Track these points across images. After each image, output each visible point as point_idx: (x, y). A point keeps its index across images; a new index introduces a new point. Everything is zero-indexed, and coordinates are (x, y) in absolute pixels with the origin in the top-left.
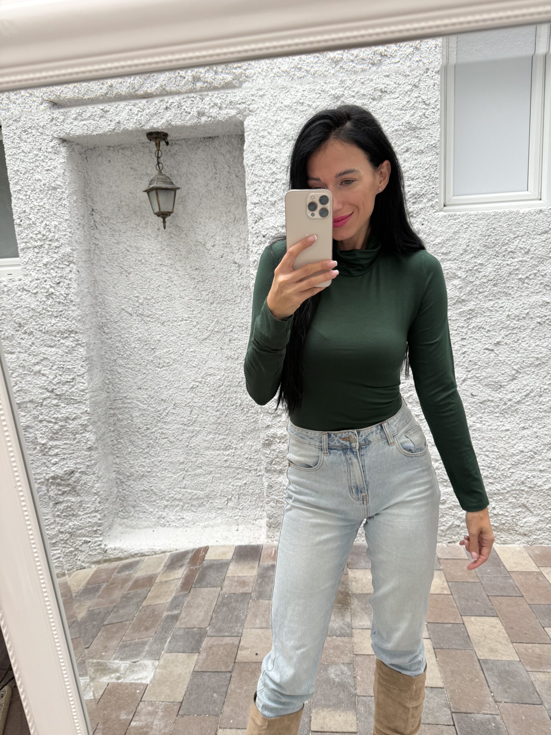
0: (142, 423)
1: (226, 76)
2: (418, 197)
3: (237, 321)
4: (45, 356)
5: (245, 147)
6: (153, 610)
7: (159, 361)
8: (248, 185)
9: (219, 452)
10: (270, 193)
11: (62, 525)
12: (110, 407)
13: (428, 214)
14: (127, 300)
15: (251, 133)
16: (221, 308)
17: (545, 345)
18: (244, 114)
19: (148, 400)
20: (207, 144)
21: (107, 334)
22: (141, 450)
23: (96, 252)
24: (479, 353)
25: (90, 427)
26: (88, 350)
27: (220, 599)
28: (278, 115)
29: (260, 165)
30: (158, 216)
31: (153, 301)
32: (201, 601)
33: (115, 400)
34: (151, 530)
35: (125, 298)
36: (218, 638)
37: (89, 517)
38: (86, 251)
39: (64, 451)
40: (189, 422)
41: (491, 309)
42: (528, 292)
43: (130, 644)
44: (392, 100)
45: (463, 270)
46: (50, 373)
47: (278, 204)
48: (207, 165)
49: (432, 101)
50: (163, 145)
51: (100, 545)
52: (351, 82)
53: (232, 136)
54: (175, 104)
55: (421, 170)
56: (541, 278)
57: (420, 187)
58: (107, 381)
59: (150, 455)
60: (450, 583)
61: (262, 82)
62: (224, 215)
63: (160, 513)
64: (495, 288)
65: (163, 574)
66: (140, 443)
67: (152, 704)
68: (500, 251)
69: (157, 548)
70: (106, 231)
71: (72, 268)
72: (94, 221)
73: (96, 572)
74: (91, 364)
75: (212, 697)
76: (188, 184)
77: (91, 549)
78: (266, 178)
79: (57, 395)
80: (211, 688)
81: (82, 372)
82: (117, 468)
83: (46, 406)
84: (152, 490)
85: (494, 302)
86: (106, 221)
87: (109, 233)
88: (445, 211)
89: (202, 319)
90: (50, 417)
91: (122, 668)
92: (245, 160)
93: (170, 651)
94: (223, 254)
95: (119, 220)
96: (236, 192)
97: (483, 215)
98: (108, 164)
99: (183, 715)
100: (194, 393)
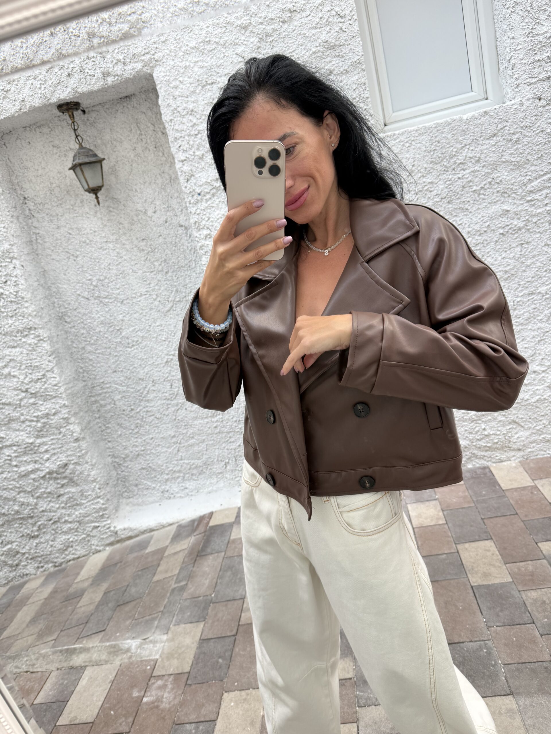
0: (125, 405)
1: (121, 26)
4: (11, 358)
5: (160, 102)
6: (163, 584)
7: (127, 341)
8: (172, 142)
9: (206, 420)
10: (196, 147)
11: (69, 515)
12: (89, 395)
14: (81, 285)
15: (163, 85)
16: (177, 276)
17: (512, 255)
18: (151, 65)
19: (126, 382)
20: (125, 104)
21: (69, 323)
22: (131, 431)
23: (39, 241)
25: (73, 419)
26: (52, 344)
27: (224, 564)
29: (179, 119)
30: (90, 192)
31: (107, 281)
32: (206, 569)
33: (94, 387)
34: (158, 504)
35: (78, 283)
36: (223, 603)
37: (92, 504)
38: (26, 243)
39: (53, 447)
42: (485, 204)
43: (141, 621)
44: (303, 20)
45: (413, 192)
46: (20, 374)
47: (206, 157)
48: (130, 127)
49: (347, 12)
50: (79, 114)
51: (109, 528)
52: (255, 8)
53: (148, 90)
54: (76, 69)
56: (497, 185)
58: (81, 370)
59: (141, 434)
60: (445, 513)
61: (160, 25)
62: (159, 177)
63: (163, 487)
65: (172, 545)
66: (128, 424)
67: (161, 677)
68: (448, 165)
69: (164, 522)
70: (43, 218)
71: (15, 264)
72: (29, 210)
73: (110, 554)
74: (58, 356)
75: (218, 662)
76: (115, 152)
77: (102, 533)
78: (188, 131)
79: (32, 394)
80: (216, 655)
81: (51, 367)
82: (111, 452)
83: (24, 406)
84: (150, 467)
86: (41, 207)
87: (47, 219)
89: (160, 291)
90: (31, 416)
91: (133, 647)
92: (163, 116)
93: (178, 624)
94: (167, 219)
95: (53, 203)
96: (166, 151)
97: (424, 129)
98: (28, 147)
99: (190, 685)
100: (170, 366)
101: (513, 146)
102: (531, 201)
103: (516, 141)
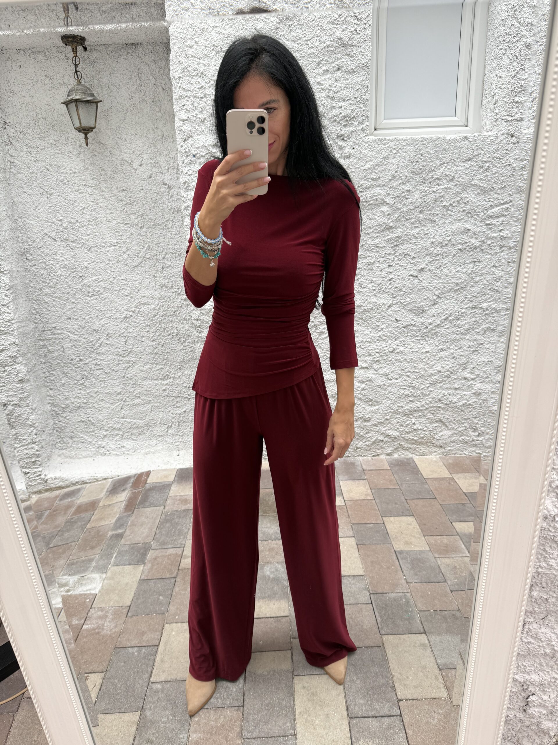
0: (74, 354)
2: (348, 120)
3: (169, 247)
5: (171, 58)
6: (98, 531)
7: (88, 289)
8: (176, 99)
9: (157, 382)
10: (199, 109)
12: (38, 338)
13: (359, 137)
14: (50, 224)
15: (177, 41)
16: (152, 233)
17: (464, 270)
19: (79, 331)
20: (130, 51)
21: (30, 261)
22: (75, 382)
23: (12, 170)
24: (404, 280)
25: (20, 359)
26: (11, 278)
27: (163, 516)
28: (205, 23)
29: (188, 78)
30: (80, 131)
31: (78, 224)
32: (145, 520)
33: (45, 330)
34: (91, 459)
35: (47, 221)
36: (162, 550)
37: (26, 448)
40: (124, 352)
41: (417, 236)
42: (451, 220)
43: (77, 562)
45: (392, 196)
47: (208, 121)
48: (131, 75)
49: (364, 16)
50: (81, 50)
51: (40, 475)
53: (156, 43)
55: (353, 91)
56: (463, 205)
57: (351, 109)
58: (34, 311)
59: (85, 386)
60: (373, 491)
62: (152, 132)
63: (100, 443)
64: (421, 215)
65: (106, 498)
66: (74, 375)
67: (102, 609)
68: (427, 178)
69: (99, 476)
70: (21, 147)
72: (8, 136)
73: (37, 501)
74: (15, 293)
75: (159, 599)
76: (111, 96)
77: (31, 479)
78: (195, 92)
80: (157, 593)
81: (7, 302)
82: (51, 400)
84: (89, 421)
85: (419, 229)
86: (21, 136)
87: (26, 150)
88: (375, 136)
89: (131, 245)
91: (71, 582)
92: (171, 72)
93: (117, 565)
94: (152, 174)
95: (35, 135)
96: (163, 107)
97: (412, 141)
98: (19, 71)
99: (131, 617)
100: (128, 323)
101: (483, 172)
102: (489, 225)
103: (487, 169)
